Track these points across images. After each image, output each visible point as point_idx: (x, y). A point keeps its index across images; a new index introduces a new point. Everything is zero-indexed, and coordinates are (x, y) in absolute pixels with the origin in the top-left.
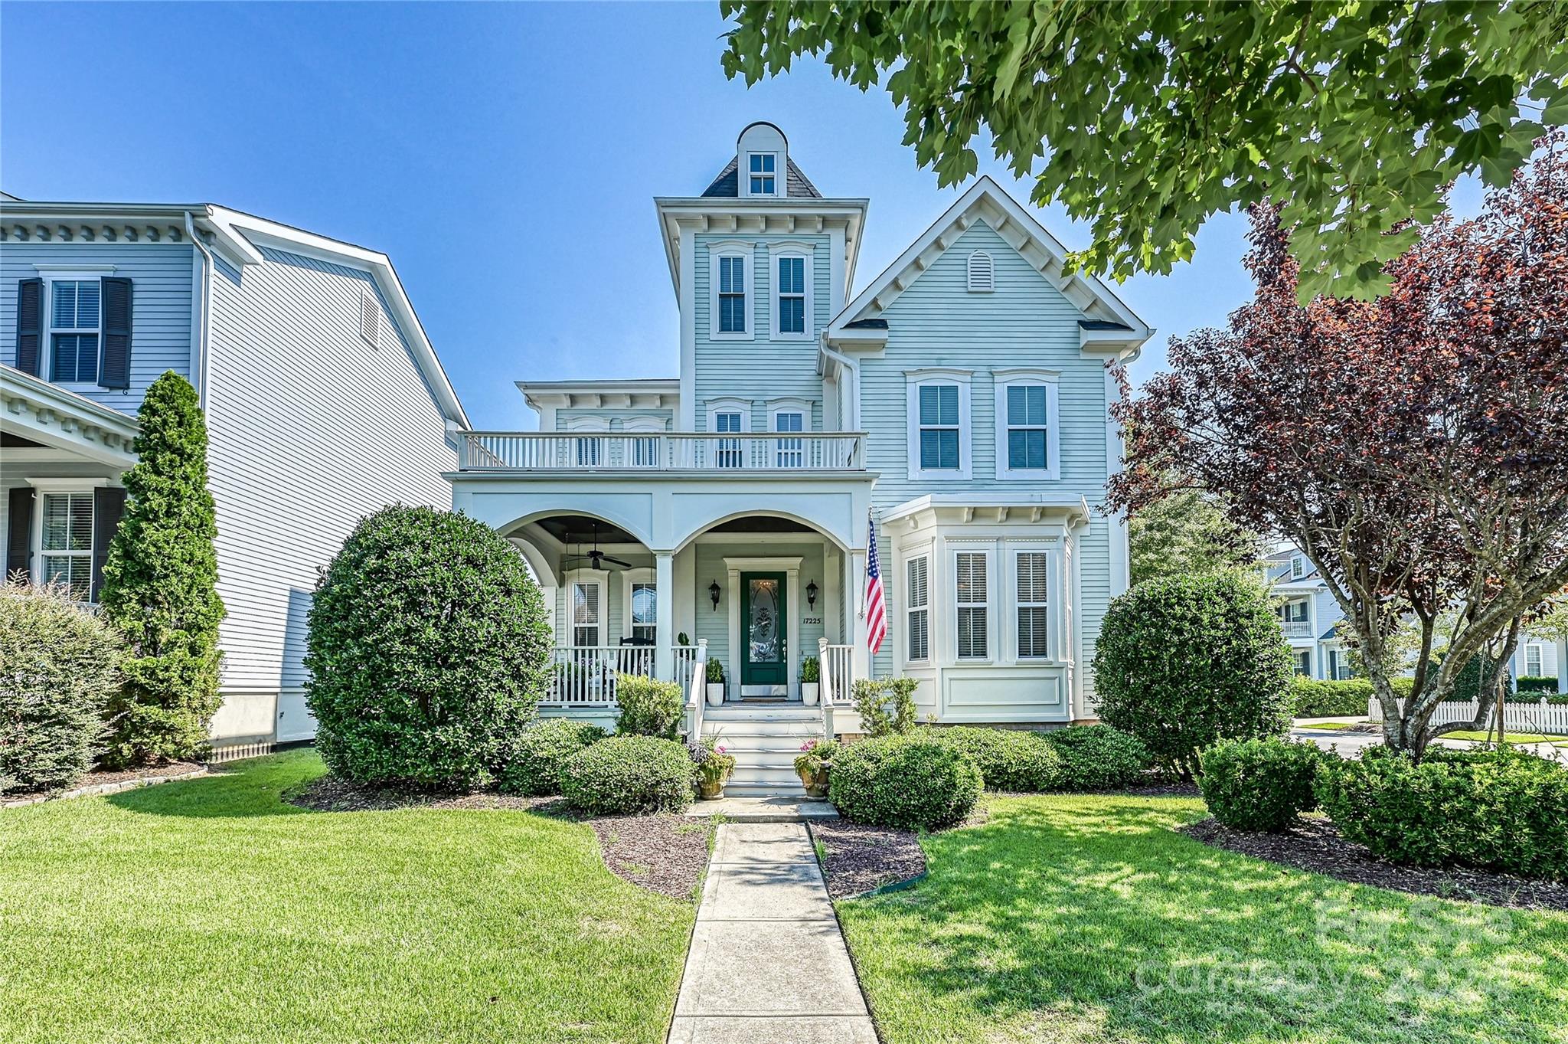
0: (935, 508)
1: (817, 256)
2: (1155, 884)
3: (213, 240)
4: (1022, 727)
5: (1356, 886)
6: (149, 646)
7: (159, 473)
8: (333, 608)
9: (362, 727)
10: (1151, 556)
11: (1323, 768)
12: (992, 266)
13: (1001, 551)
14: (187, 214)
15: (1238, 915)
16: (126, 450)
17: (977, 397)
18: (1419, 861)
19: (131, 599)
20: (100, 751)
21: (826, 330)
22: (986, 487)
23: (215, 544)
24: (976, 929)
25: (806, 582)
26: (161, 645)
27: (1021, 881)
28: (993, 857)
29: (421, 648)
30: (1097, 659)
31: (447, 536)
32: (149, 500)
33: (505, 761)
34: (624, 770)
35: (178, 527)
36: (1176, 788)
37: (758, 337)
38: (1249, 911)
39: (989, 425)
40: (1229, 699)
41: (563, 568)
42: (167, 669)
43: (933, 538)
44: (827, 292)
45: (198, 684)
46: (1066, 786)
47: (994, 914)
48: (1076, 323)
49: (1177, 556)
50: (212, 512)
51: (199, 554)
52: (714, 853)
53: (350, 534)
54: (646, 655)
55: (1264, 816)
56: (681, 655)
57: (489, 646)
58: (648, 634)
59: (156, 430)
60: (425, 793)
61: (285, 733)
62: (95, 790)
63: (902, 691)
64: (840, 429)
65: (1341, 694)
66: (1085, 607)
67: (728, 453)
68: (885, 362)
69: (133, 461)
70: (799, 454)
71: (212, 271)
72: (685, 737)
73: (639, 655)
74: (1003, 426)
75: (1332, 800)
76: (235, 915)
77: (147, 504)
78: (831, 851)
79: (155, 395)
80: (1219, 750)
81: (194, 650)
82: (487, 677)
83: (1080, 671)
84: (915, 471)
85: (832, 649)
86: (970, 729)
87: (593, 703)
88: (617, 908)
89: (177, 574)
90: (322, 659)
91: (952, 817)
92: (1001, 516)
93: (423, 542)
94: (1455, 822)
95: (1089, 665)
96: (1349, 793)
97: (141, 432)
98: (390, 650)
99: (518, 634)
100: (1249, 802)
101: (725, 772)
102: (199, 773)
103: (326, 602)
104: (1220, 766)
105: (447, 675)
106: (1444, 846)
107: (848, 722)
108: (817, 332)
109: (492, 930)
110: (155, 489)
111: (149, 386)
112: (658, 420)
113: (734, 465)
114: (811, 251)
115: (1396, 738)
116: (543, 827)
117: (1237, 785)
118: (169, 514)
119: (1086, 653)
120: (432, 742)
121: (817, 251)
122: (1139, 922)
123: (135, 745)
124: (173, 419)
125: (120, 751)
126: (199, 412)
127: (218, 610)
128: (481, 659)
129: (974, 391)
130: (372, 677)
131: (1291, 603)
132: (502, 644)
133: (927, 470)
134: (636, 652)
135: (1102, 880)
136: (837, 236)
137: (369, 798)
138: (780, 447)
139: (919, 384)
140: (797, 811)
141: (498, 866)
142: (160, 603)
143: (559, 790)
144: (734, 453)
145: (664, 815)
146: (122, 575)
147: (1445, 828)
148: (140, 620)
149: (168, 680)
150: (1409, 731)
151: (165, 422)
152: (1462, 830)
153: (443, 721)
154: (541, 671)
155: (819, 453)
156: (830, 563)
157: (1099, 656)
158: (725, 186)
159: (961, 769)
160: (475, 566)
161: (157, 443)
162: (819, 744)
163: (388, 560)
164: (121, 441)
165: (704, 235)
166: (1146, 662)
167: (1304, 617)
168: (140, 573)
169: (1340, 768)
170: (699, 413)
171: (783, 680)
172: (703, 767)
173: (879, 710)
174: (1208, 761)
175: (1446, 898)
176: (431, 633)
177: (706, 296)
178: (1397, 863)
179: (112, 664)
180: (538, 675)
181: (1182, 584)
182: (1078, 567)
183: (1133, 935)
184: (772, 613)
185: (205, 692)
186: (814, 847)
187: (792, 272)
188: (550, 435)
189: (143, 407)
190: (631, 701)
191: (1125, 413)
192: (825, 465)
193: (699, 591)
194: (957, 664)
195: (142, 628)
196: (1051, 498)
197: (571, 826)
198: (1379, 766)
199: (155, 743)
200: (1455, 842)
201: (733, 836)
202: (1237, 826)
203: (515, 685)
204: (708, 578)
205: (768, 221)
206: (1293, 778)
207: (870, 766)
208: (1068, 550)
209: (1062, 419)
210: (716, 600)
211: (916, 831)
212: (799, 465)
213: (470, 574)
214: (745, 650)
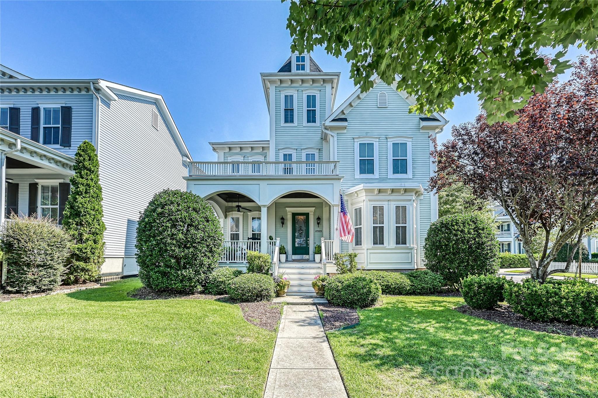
0: (365, 189)
1: (321, 94)
2: (442, 327)
3: (100, 92)
4: (397, 271)
5: (517, 329)
6: (79, 240)
7: (82, 178)
8: (145, 227)
9: (156, 270)
10: (448, 206)
11: (506, 286)
12: (387, 97)
13: (389, 205)
14: (91, 83)
15: (471, 338)
16: (70, 169)
17: (381, 147)
18: (541, 320)
19: (73, 223)
20: (64, 278)
21: (324, 122)
22: (384, 181)
23: (102, 203)
24: (376, 341)
25: (317, 217)
26: (84, 240)
27: (394, 326)
28: (384, 317)
29: (177, 241)
30: (425, 245)
31: (186, 201)
32: (79, 187)
33: (207, 282)
34: (250, 285)
35: (89, 197)
36: (454, 294)
37: (299, 125)
38: (476, 337)
39: (385, 158)
40: (475, 260)
41: (226, 212)
42: (86, 249)
43: (364, 200)
44: (324, 107)
45: (97, 254)
46: (413, 293)
47: (383, 337)
48: (419, 119)
49: (458, 206)
50: (101, 192)
51: (96, 207)
52: (283, 315)
53: (151, 200)
54: (257, 244)
55: (485, 303)
56: (270, 244)
57: (201, 241)
58: (258, 236)
59: (81, 162)
60: (178, 294)
61: (127, 272)
62: (62, 292)
63: (352, 257)
64: (329, 160)
65: (522, 259)
66: (421, 226)
67: (288, 168)
68: (346, 134)
69: (73, 173)
70: (314, 169)
71: (100, 103)
72: (272, 274)
73: (255, 244)
74: (391, 158)
75: (509, 298)
76: (118, 334)
77: (79, 189)
78: (325, 315)
79: (81, 149)
80: (469, 279)
81: (95, 242)
82: (200, 252)
83: (419, 250)
84: (358, 175)
85: (326, 242)
86: (377, 272)
87: (238, 261)
88: (249, 333)
89: (89, 214)
90: (142, 245)
91: (370, 303)
92: (389, 192)
93: (177, 203)
94: (554, 306)
95: (422, 248)
96: (516, 295)
97: (76, 163)
98: (166, 242)
99: (211, 236)
100: (479, 298)
101: (286, 287)
102: (98, 286)
103: (143, 224)
104: (469, 285)
105: (186, 251)
106: (550, 314)
107: (332, 268)
108: (321, 123)
109: (206, 339)
110: (81, 184)
111: (78, 146)
112: (261, 156)
113: (290, 174)
114: (319, 92)
115: (535, 275)
116: (221, 306)
117: (475, 292)
118: (86, 193)
119: (421, 243)
120: (181, 275)
121: (321, 92)
122: (435, 340)
123: (75, 276)
124: (87, 158)
125: (70, 278)
126: (96, 155)
127: (104, 228)
128: (198, 245)
129: (380, 145)
130: (160, 251)
131: (504, 224)
132: (206, 240)
133: (362, 175)
134: (254, 243)
135: (423, 326)
136: (328, 86)
137: (158, 295)
138: (307, 166)
139: (359, 142)
140: (313, 301)
141: (206, 319)
142: (83, 225)
143: (226, 293)
144: (290, 168)
145: (264, 302)
146: (70, 215)
147: (550, 308)
148: (76, 231)
149: (86, 252)
150: (540, 272)
151: (84, 159)
152: (557, 308)
153: (185, 268)
154: (219, 250)
155: (321, 168)
156: (325, 210)
157: (426, 244)
158: (287, 68)
159: (373, 286)
160: (196, 211)
161: (82, 167)
162: (321, 277)
163: (165, 209)
164: (69, 166)
165: (279, 87)
166: (443, 247)
167: (509, 230)
168: (76, 214)
169: (513, 286)
170: (277, 154)
171: (308, 253)
172: (278, 285)
173: (343, 264)
174: (465, 283)
175: (550, 333)
176: (181, 236)
177: (279, 110)
178: (533, 321)
179: (68, 246)
180: (219, 251)
181: (458, 218)
182: (419, 211)
183: (432, 344)
184: (304, 228)
185: (99, 257)
186: (319, 313)
187: (311, 100)
188: (222, 163)
189: (76, 154)
190: (252, 261)
191: (435, 154)
192: (324, 173)
193: (277, 220)
194: (372, 247)
195: (77, 234)
196: (408, 185)
197: (231, 305)
198: (527, 285)
199: (82, 275)
200: (554, 313)
201: (289, 309)
202: (475, 307)
203: (211, 254)
204: (280, 215)
205: (303, 81)
206: (496, 290)
207: (340, 284)
208: (415, 205)
209: (413, 155)
210: (283, 223)
211: (356, 308)
212: (314, 173)
213: (194, 214)
214: (294, 242)
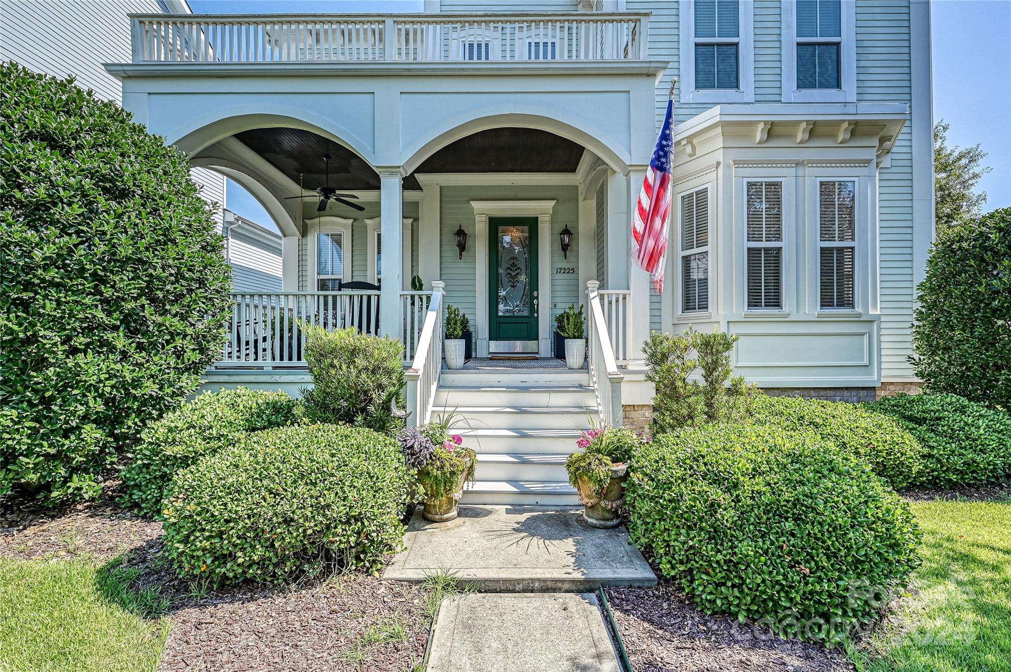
13: (800, 179)
17: (761, 5)
25: (560, 227)
39: (775, 38)
41: (306, 217)
43: (718, 163)
54: (369, 303)
56: (413, 303)
66: (883, 251)
73: (361, 302)
74: (791, 39)
84: (689, 93)
92: (801, 137)
133: (703, 91)
134: (357, 298)
156: (586, 207)
171: (533, 335)
193: (443, 238)
194: (745, 315)
196: (869, 109)
204: (453, 224)
209: (859, 30)
210: (462, 247)
214: (493, 300)
